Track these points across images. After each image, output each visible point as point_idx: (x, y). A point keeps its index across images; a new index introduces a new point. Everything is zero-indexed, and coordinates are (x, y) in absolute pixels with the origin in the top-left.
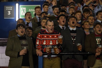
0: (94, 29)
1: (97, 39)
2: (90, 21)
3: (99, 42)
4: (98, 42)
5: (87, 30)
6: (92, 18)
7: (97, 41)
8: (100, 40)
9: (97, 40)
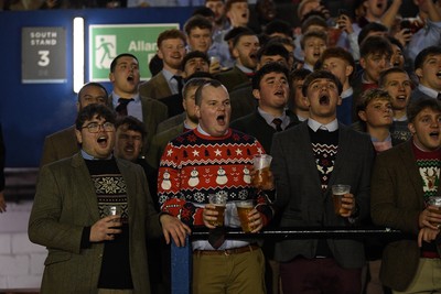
0: (411, 127)
1: (425, 169)
2: (393, 91)
3: (430, 185)
4: (427, 182)
5: (382, 131)
6: (400, 82)
7: (424, 178)
8: (438, 174)
9: (422, 174)
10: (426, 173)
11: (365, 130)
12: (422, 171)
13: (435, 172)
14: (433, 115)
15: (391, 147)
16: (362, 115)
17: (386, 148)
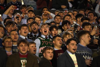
10: (23, 62)
11: (4, 49)
12: (22, 61)
13: (25, 61)
14: (24, 45)
15: (12, 54)
16: (3, 44)
17: (10, 54)
